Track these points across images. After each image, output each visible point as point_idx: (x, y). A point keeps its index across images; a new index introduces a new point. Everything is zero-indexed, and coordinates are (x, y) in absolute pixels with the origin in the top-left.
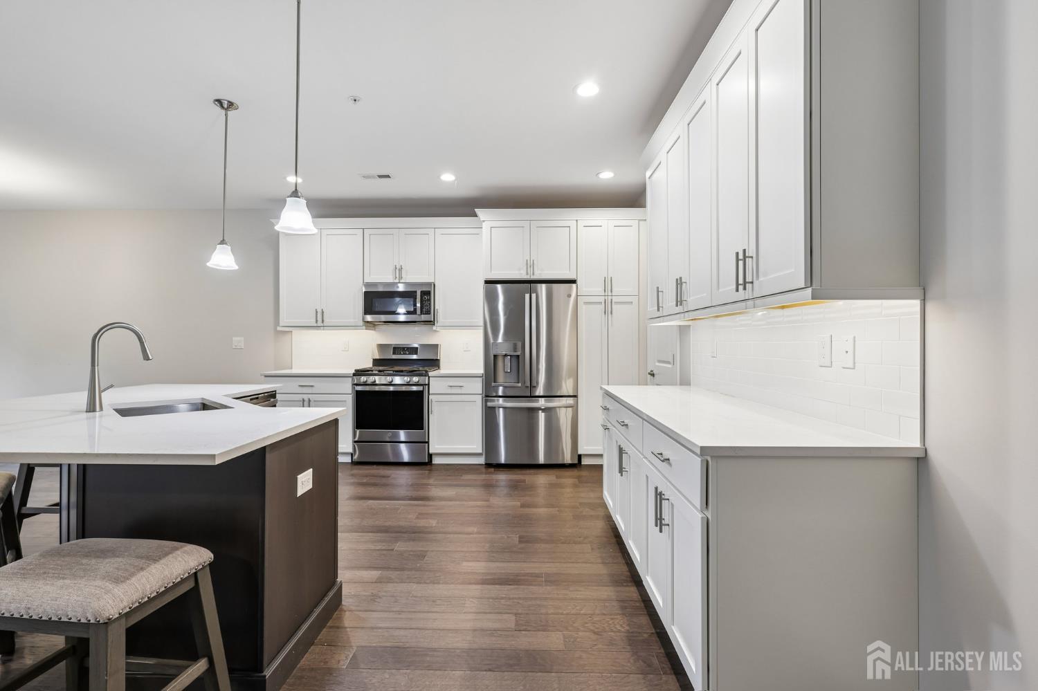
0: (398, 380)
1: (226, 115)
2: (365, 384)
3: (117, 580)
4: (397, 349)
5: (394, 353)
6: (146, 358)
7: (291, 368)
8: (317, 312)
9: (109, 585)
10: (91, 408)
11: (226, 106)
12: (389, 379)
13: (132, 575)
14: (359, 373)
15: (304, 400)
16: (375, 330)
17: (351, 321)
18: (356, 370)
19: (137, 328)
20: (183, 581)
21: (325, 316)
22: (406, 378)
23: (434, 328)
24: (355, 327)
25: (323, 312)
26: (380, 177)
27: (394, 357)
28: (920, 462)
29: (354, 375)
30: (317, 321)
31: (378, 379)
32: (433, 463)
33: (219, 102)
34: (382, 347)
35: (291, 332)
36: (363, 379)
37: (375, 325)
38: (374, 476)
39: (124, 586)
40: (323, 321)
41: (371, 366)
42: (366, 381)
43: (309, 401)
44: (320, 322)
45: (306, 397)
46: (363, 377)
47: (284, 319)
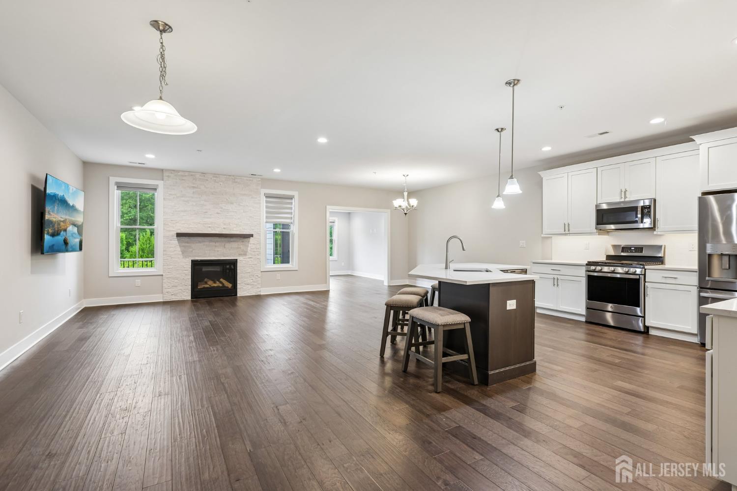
0: (620, 270)
1: (500, 135)
2: (594, 271)
3: (442, 315)
4: (624, 249)
5: (622, 251)
6: (464, 250)
7: (552, 259)
8: (565, 225)
9: (439, 316)
10: (446, 268)
11: (500, 131)
12: (612, 269)
13: (445, 315)
14: (590, 264)
15: (554, 279)
16: (608, 235)
17: (588, 230)
18: (588, 262)
19: (461, 238)
20: (460, 324)
21: (570, 227)
22: (625, 269)
23: (655, 233)
24: (591, 233)
25: (569, 225)
26: (601, 134)
27: (623, 254)
29: (587, 265)
30: (565, 230)
31: (606, 269)
32: (650, 333)
33: (497, 130)
34: (615, 247)
35: (552, 237)
36: (593, 268)
37: (608, 232)
38: (596, 331)
39: (443, 317)
40: (569, 230)
41: (605, 259)
42: (595, 269)
43: (558, 279)
44: (567, 231)
45: (556, 277)
46: (592, 267)
47: (546, 230)
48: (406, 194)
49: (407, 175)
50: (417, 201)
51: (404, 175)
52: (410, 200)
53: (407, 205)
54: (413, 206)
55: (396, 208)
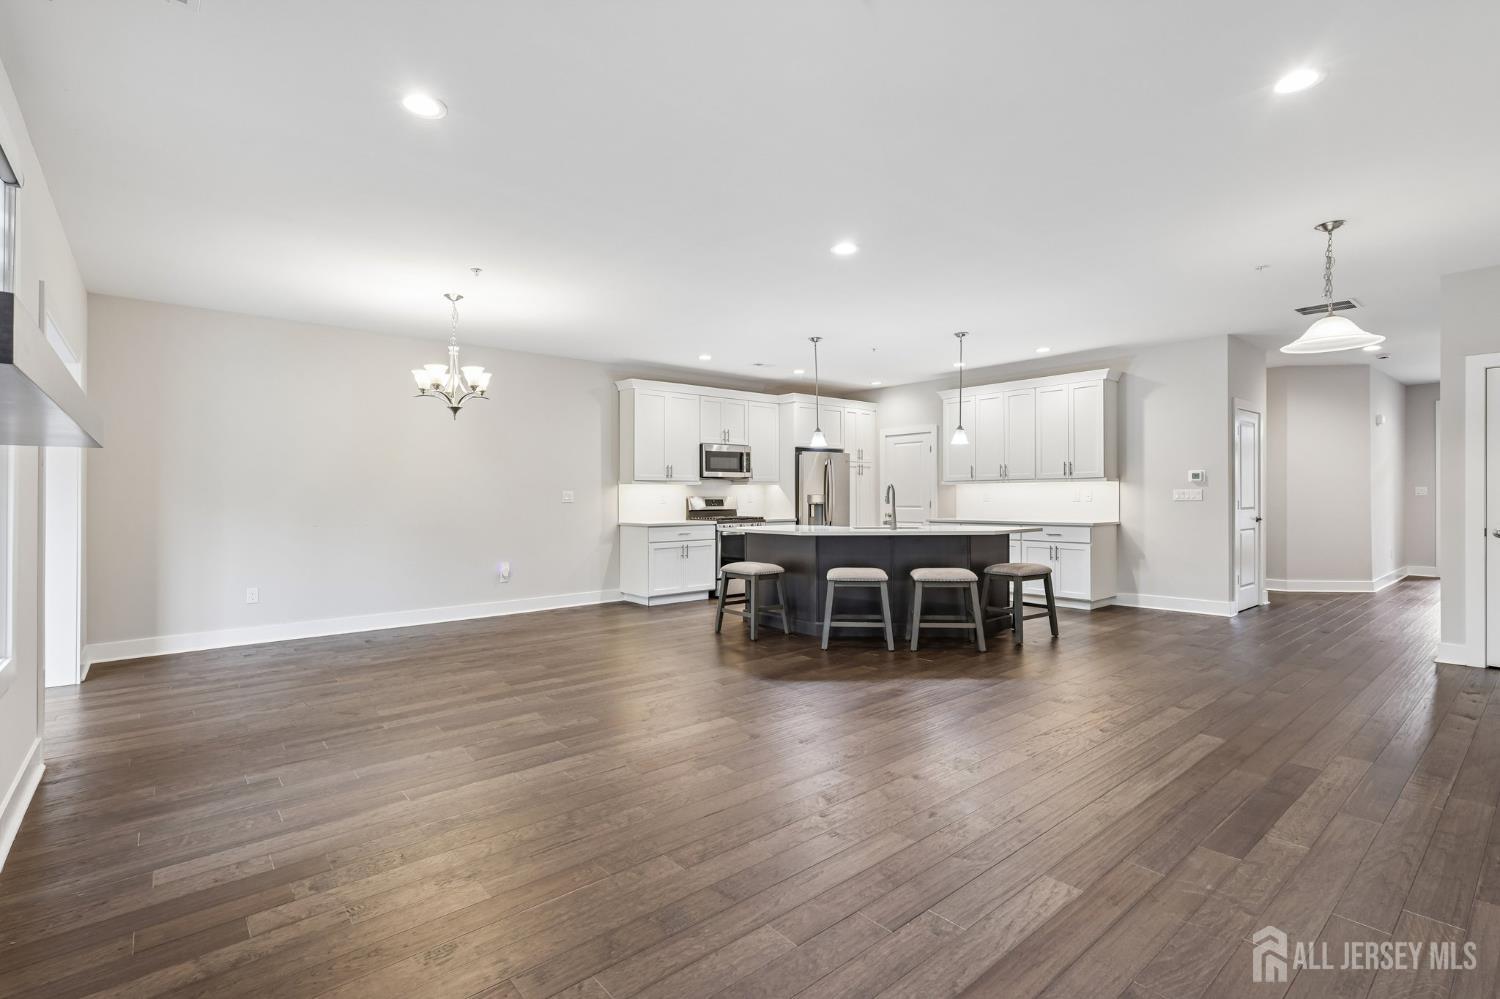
4: (709, 501)
5: (707, 505)
8: (668, 468)
17: (691, 477)
21: (672, 472)
25: (671, 469)
27: (709, 508)
28: (1118, 526)
30: (667, 476)
40: (671, 476)
43: (687, 547)
45: (685, 544)
48: (454, 350)
49: (459, 297)
50: (488, 376)
51: (447, 296)
52: (464, 369)
53: (457, 381)
54: (474, 388)
55: (423, 390)
